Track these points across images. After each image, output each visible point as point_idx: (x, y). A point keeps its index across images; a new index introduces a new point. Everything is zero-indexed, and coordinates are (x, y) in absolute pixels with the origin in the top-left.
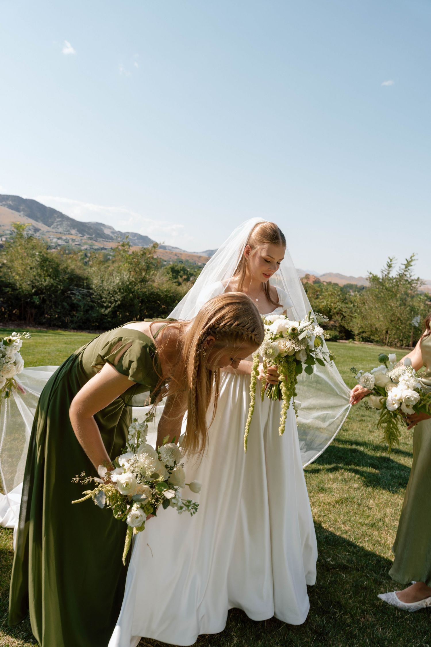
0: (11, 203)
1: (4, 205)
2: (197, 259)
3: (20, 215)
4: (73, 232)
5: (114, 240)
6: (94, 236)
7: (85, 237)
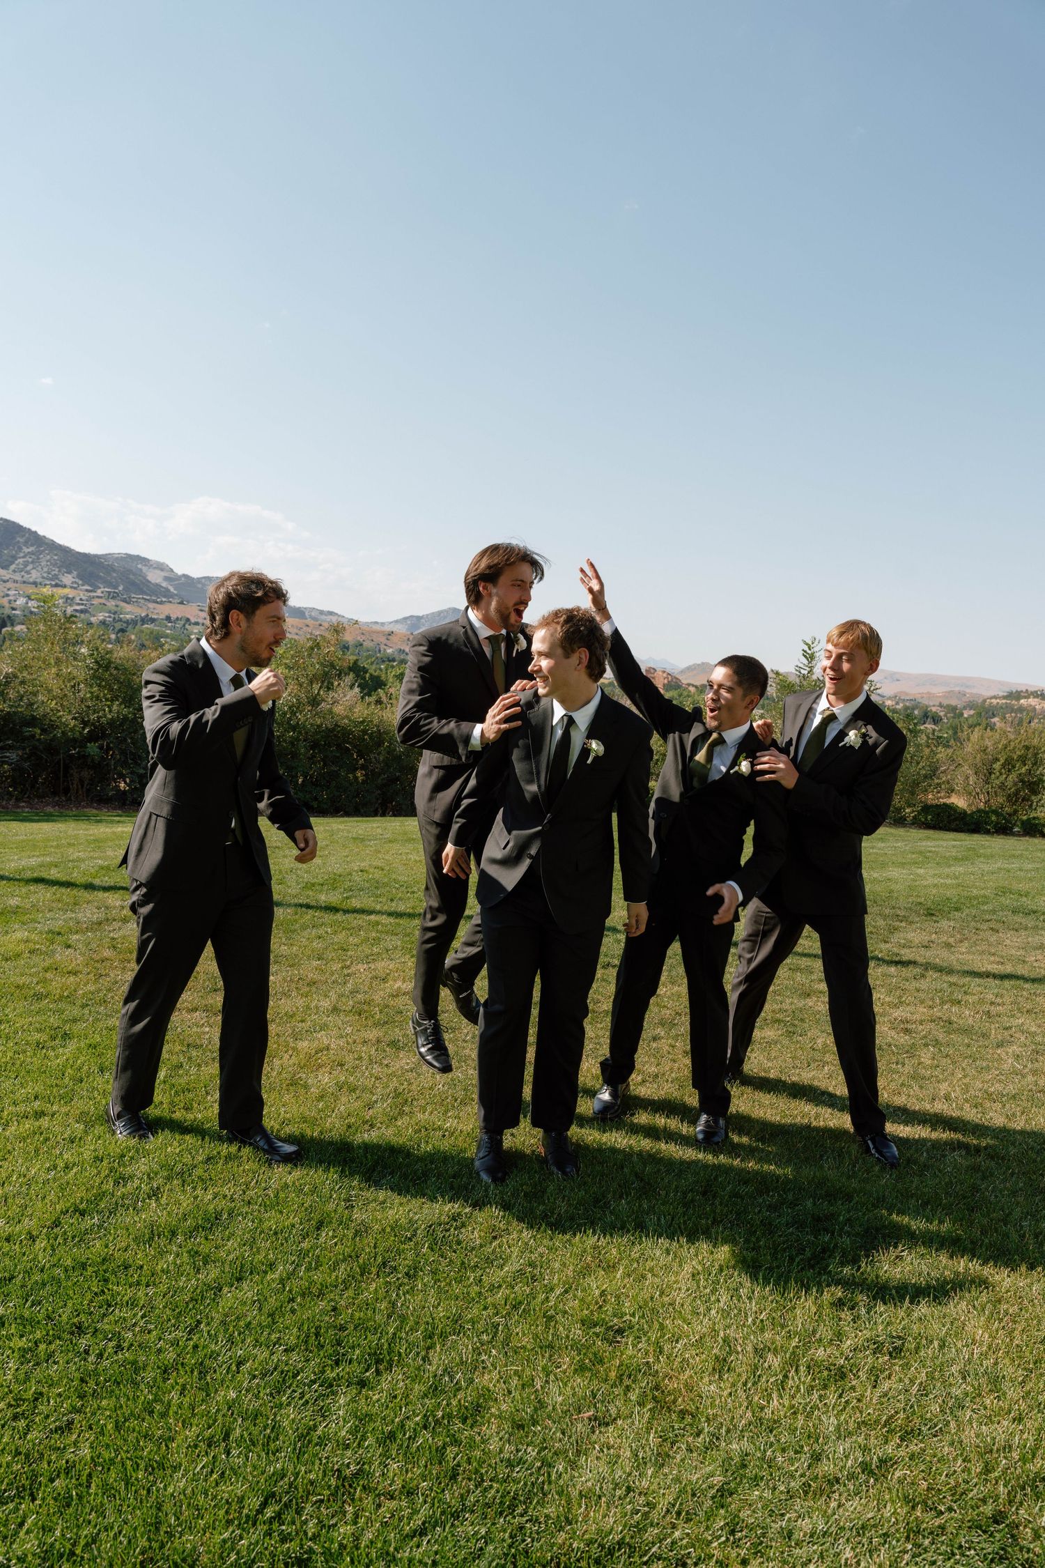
2: (383, 640)
4: (68, 579)
5: (172, 597)
6: (121, 588)
7: (99, 591)
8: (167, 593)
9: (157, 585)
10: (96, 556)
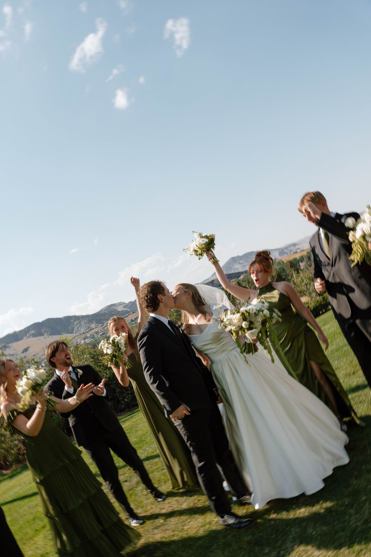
0: (33, 332)
1: (29, 337)
3: (45, 338)
4: (93, 326)
5: (129, 312)
7: (105, 324)
8: (127, 312)
9: (123, 311)
10: (98, 313)
